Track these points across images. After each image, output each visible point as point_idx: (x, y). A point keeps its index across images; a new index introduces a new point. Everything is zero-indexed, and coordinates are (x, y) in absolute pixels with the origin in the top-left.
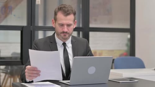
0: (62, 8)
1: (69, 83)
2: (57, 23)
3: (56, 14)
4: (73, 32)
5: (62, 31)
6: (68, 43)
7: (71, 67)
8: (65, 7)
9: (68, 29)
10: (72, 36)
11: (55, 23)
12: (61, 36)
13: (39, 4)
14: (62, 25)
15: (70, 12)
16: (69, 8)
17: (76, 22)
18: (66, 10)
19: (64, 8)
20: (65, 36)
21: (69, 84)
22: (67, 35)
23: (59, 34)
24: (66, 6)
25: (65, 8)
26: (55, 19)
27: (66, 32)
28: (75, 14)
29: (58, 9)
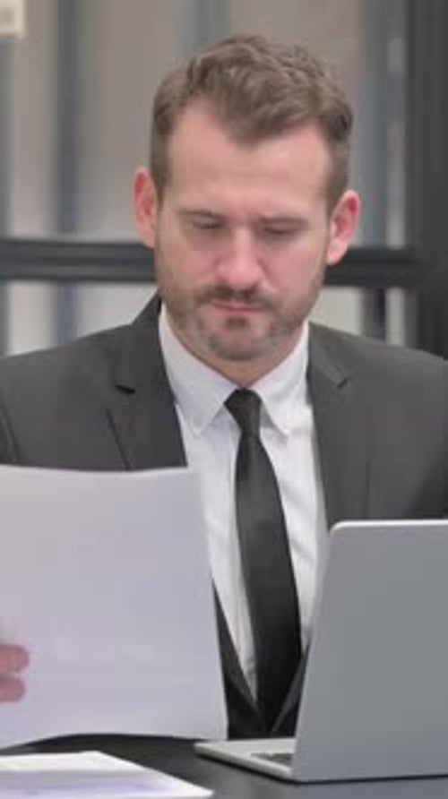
0: (214, 73)
1: (285, 759)
2: (167, 205)
3: (163, 123)
4: (314, 295)
5: (208, 280)
6: (279, 397)
7: (305, 620)
8: (243, 61)
9: (262, 264)
10: (314, 329)
11: (154, 211)
12: (201, 325)
13: (11, 37)
14: (214, 225)
15: (290, 111)
16: (284, 73)
17: (351, 205)
18: (251, 83)
19: (233, 71)
20: (237, 323)
21: (284, 770)
22: (259, 324)
23: (191, 304)
24: (257, 57)
25: (244, 71)
26: (161, 174)
27: (249, 294)
28: (336, 128)
29: (190, 73)
